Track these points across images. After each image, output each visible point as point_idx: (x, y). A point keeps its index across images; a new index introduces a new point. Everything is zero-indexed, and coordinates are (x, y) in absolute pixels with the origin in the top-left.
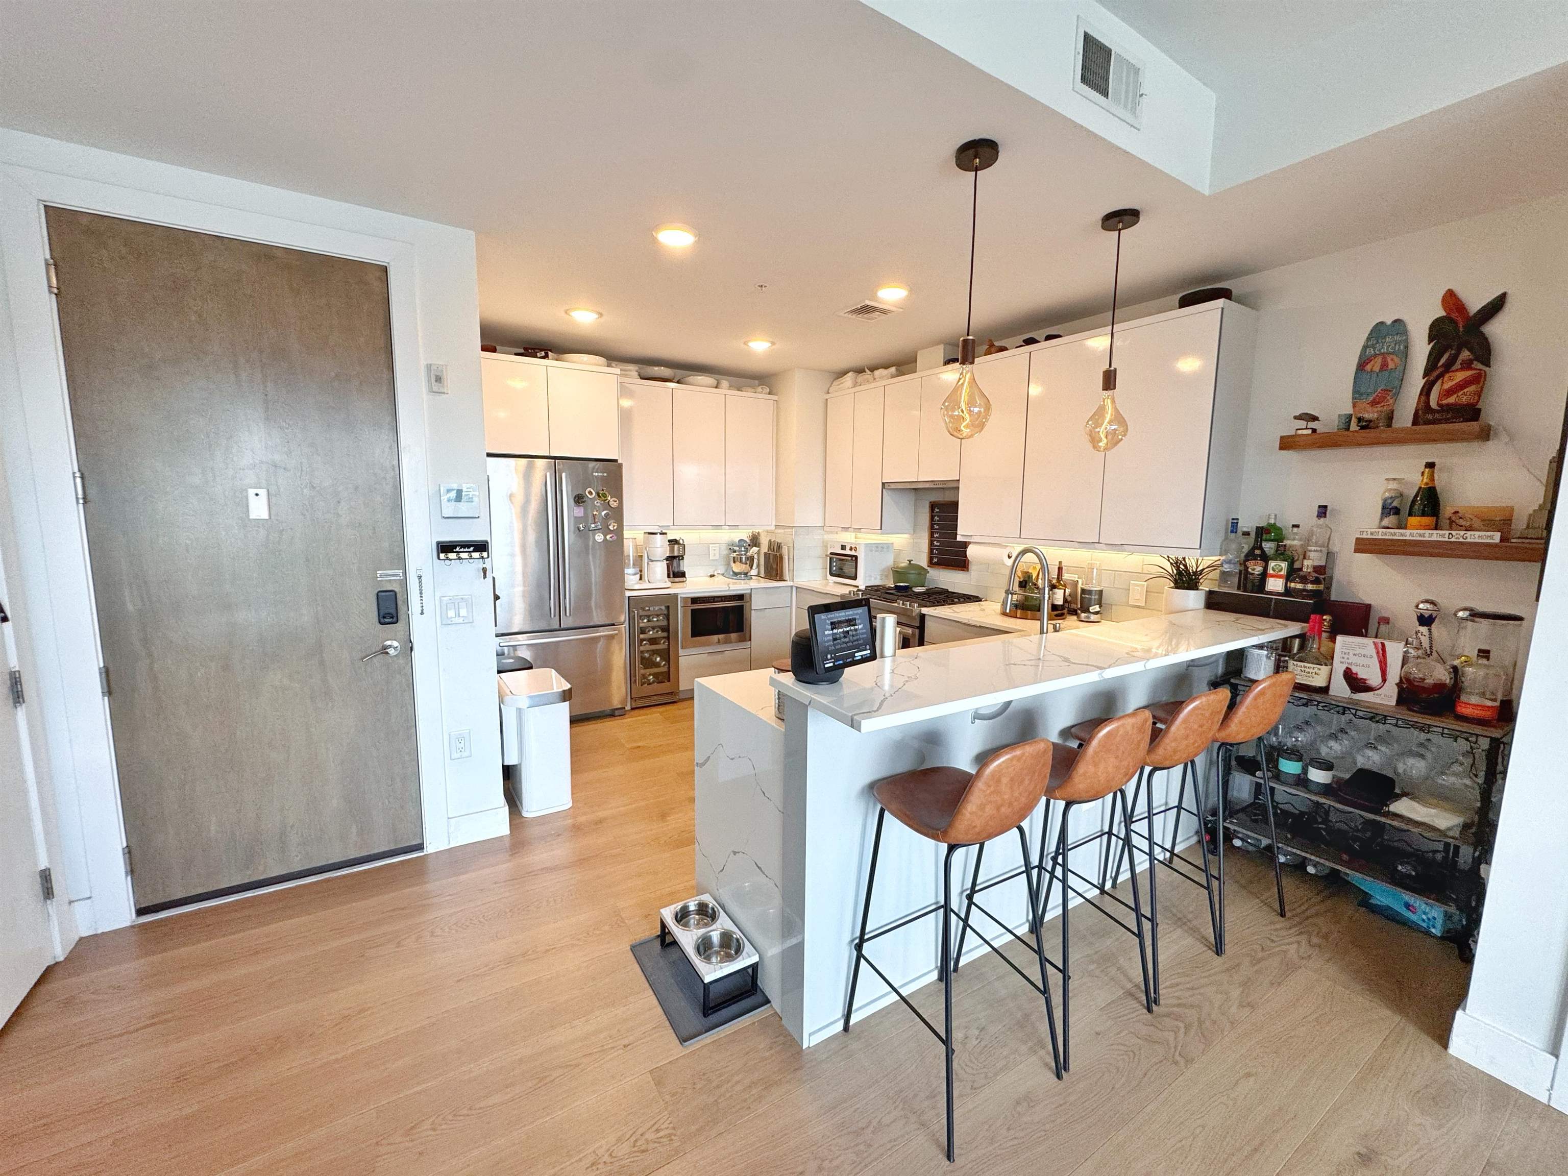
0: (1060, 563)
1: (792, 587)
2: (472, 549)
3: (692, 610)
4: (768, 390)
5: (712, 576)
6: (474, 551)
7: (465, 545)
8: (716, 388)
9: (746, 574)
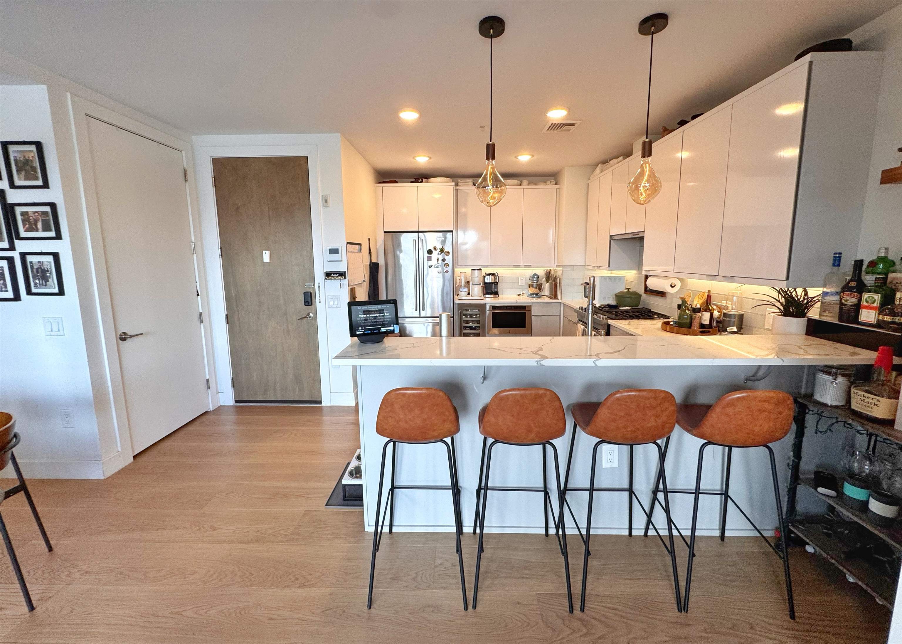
0: (709, 291)
1: (561, 303)
2: (338, 275)
3: (493, 313)
4: (554, 182)
5: (519, 295)
6: (339, 276)
7: (335, 273)
8: (521, 185)
9: (537, 294)
